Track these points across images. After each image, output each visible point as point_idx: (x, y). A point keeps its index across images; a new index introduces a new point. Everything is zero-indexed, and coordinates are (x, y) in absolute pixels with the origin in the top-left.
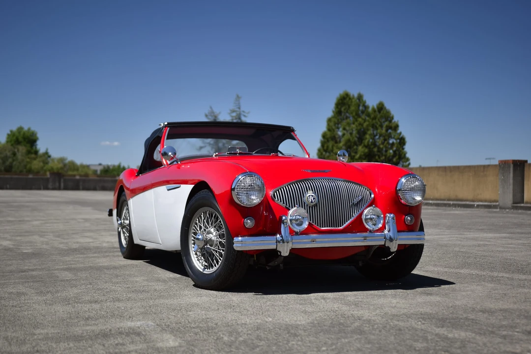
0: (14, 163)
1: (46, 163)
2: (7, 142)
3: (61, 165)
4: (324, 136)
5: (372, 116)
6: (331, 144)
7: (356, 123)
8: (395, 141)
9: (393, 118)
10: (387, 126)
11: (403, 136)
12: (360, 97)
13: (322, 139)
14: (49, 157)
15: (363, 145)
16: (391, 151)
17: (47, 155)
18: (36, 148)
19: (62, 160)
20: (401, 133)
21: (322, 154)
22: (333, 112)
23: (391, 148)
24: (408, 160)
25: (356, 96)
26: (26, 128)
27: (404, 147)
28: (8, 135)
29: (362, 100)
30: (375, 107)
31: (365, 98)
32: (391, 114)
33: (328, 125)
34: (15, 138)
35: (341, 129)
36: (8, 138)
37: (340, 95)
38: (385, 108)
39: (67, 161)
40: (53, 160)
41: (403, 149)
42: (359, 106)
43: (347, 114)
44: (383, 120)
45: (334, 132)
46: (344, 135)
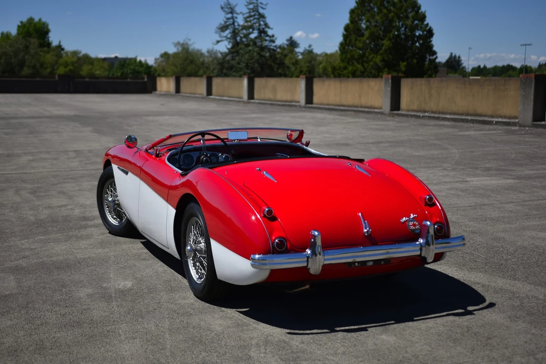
0: (27, 57)
1: (59, 56)
2: (18, 34)
3: (75, 59)
4: (347, 28)
5: (398, 6)
6: (353, 37)
7: (380, 15)
8: (421, 33)
9: (419, 8)
10: (413, 17)
11: (430, 27)
13: (345, 33)
14: (63, 49)
15: (387, 38)
16: (418, 44)
17: (60, 48)
18: (48, 40)
19: (75, 53)
20: (427, 25)
21: (344, 48)
22: (356, 2)
23: (418, 41)
24: (434, 53)
26: (37, 19)
27: (431, 39)
28: (19, 26)
32: (417, 4)
33: (351, 16)
34: (26, 29)
35: (364, 21)
36: (18, 30)
39: (81, 55)
40: (66, 53)
41: (431, 41)
43: (371, 5)
44: (409, 11)
45: (357, 24)
46: (367, 28)
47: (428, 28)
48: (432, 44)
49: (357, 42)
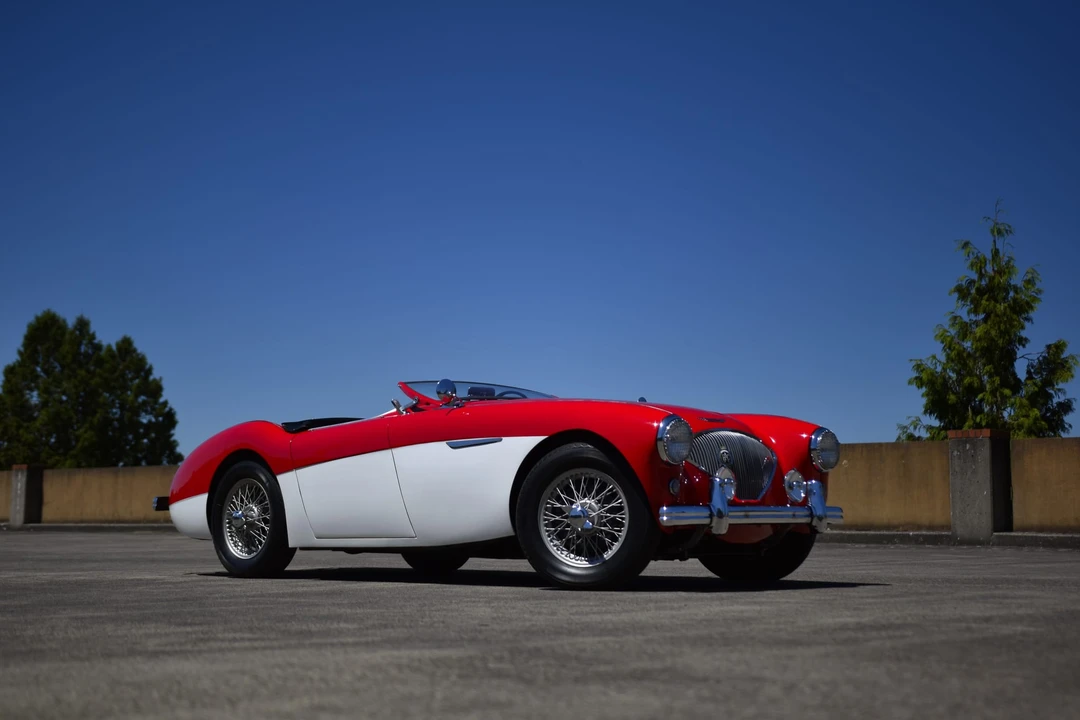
5: (107, 366)
8: (153, 420)
9: (149, 371)
10: (138, 387)
11: (171, 409)
12: (83, 324)
15: (87, 425)
16: (145, 441)
20: (165, 403)
22: (20, 353)
23: (145, 435)
25: (71, 322)
27: (172, 432)
29: (88, 332)
30: (114, 348)
31: (93, 328)
32: (146, 363)
33: (7, 381)
35: (35, 393)
37: (37, 318)
38: (135, 350)
41: (171, 435)
42: (80, 344)
43: (52, 360)
44: (130, 376)
45: (23, 395)
46: (44, 404)
47: (167, 409)
48: (175, 441)
49: (21, 431)
